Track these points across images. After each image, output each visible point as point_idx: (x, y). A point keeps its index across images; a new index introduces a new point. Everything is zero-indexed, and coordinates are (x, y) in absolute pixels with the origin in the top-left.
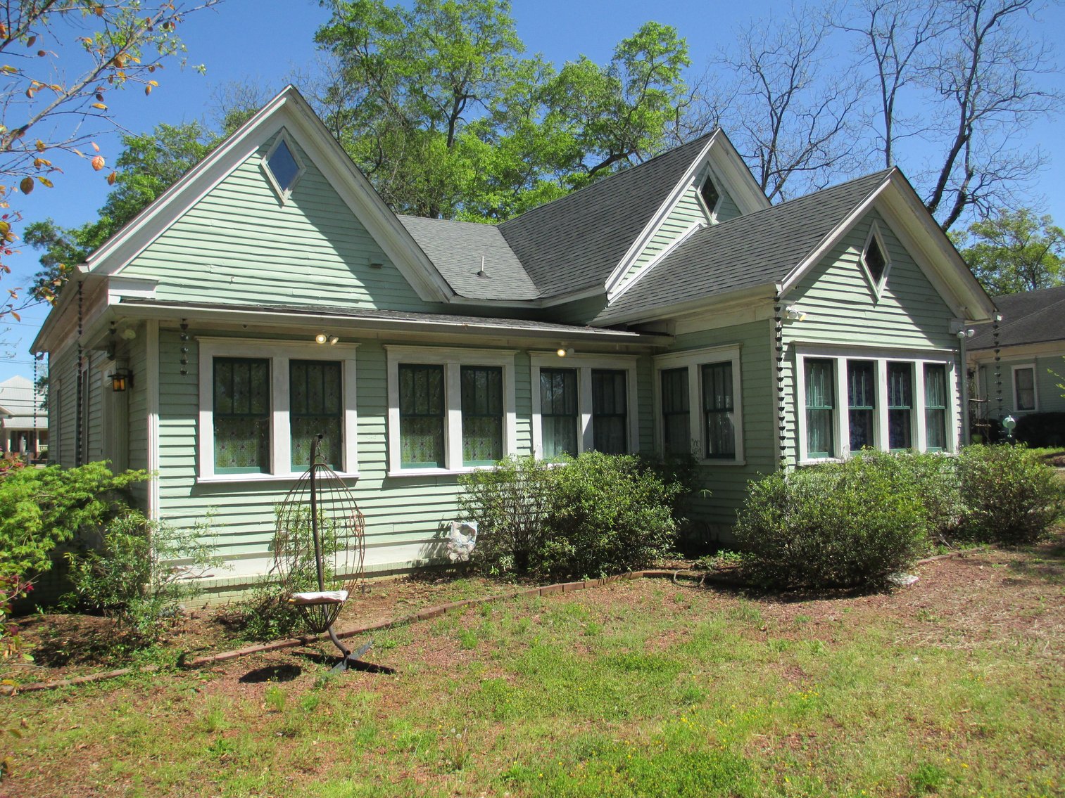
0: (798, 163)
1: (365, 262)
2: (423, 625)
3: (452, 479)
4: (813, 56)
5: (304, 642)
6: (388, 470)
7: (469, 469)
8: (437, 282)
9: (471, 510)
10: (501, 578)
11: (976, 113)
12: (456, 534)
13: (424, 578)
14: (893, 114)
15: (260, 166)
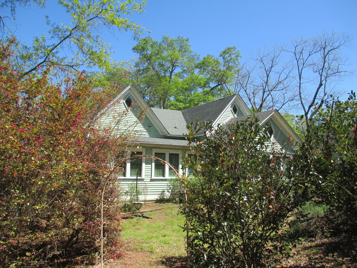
0: (274, 88)
1: (147, 125)
2: (158, 211)
3: (166, 180)
4: (278, 58)
5: (133, 213)
6: (151, 177)
7: (170, 178)
8: (164, 130)
9: (170, 187)
10: (176, 203)
11: (328, 76)
12: (166, 192)
13: (158, 203)
14: (302, 76)
15: (124, 103)
